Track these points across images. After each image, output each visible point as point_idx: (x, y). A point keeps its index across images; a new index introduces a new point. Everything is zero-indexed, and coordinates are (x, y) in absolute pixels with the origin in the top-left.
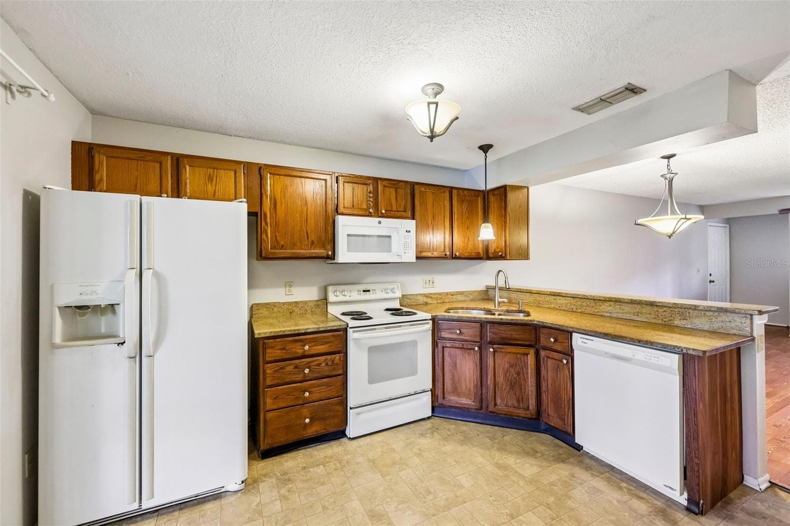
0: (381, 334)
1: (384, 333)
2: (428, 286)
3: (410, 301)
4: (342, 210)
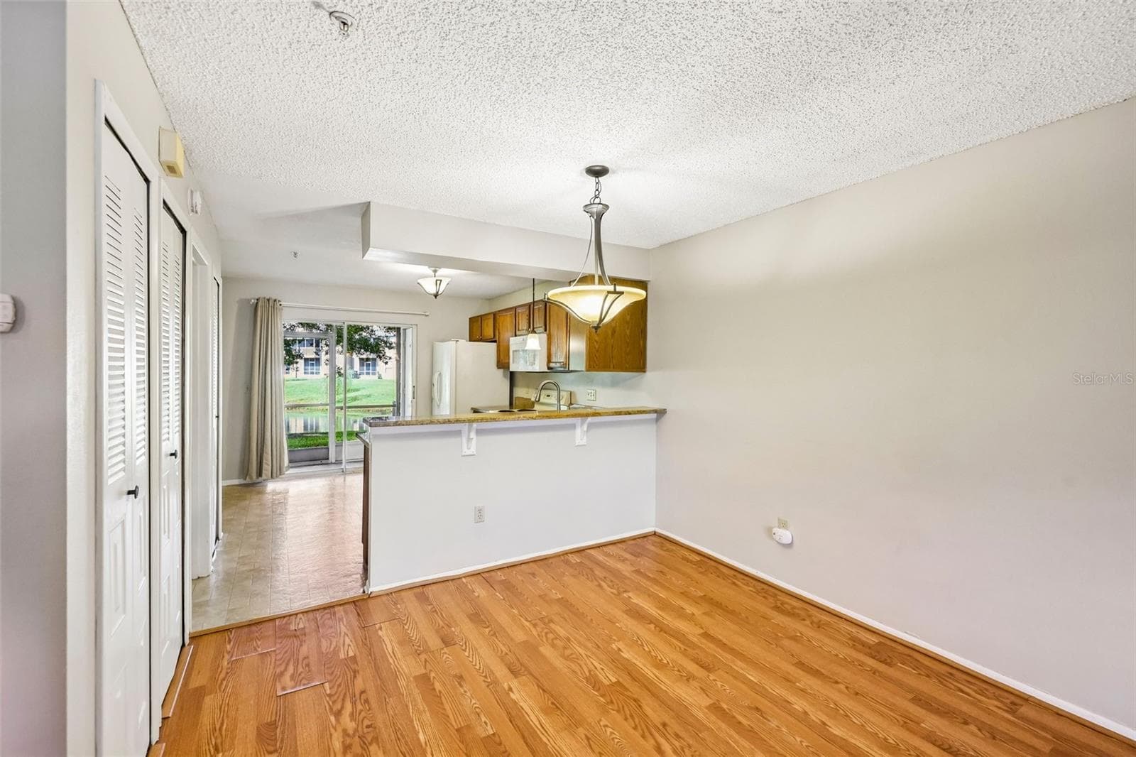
2: (590, 398)
4: (518, 333)
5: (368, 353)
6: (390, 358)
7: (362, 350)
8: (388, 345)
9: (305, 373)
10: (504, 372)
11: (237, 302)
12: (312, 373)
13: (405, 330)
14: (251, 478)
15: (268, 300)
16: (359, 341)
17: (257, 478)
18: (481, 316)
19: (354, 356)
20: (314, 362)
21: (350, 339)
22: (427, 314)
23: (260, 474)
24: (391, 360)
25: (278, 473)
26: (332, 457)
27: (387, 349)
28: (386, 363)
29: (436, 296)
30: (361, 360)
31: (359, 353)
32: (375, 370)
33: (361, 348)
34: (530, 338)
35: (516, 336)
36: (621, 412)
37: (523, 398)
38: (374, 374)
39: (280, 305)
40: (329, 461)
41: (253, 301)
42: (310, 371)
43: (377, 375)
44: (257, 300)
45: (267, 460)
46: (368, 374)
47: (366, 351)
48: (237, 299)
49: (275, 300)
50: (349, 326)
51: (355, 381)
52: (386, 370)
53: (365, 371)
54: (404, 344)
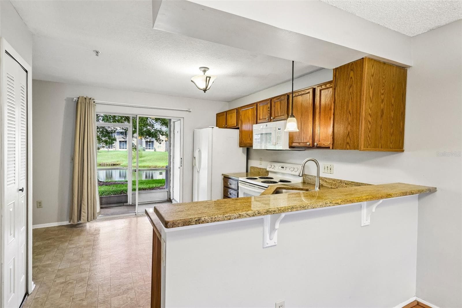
0: (252, 189)
1: (253, 189)
2: (326, 171)
3: (310, 181)
4: (258, 121)
5: (151, 138)
6: (163, 141)
7: (147, 136)
8: (161, 133)
9: (120, 148)
10: (243, 149)
11: (65, 100)
12: (123, 148)
13: (174, 122)
14: (74, 222)
15: (86, 98)
16: (145, 131)
17: (78, 221)
18: (226, 112)
19: (143, 138)
20: (124, 143)
21: (140, 130)
22: (190, 110)
23: (79, 218)
24: (163, 142)
25: (92, 217)
26: (130, 201)
27: (161, 135)
28: (160, 143)
29: (205, 91)
30: (147, 142)
31: (146, 138)
32: (153, 147)
33: (146, 135)
34: (290, 121)
35: (257, 123)
36: (406, 193)
37: (257, 168)
38: (152, 149)
39: (94, 102)
40: (128, 204)
41: (75, 99)
42: (122, 147)
43: (154, 149)
44: (78, 98)
45: (84, 209)
46: (150, 149)
47: (150, 136)
48: (65, 98)
49: (90, 99)
50: (140, 118)
51: (143, 152)
52: (160, 147)
53: (148, 147)
54: (174, 131)
